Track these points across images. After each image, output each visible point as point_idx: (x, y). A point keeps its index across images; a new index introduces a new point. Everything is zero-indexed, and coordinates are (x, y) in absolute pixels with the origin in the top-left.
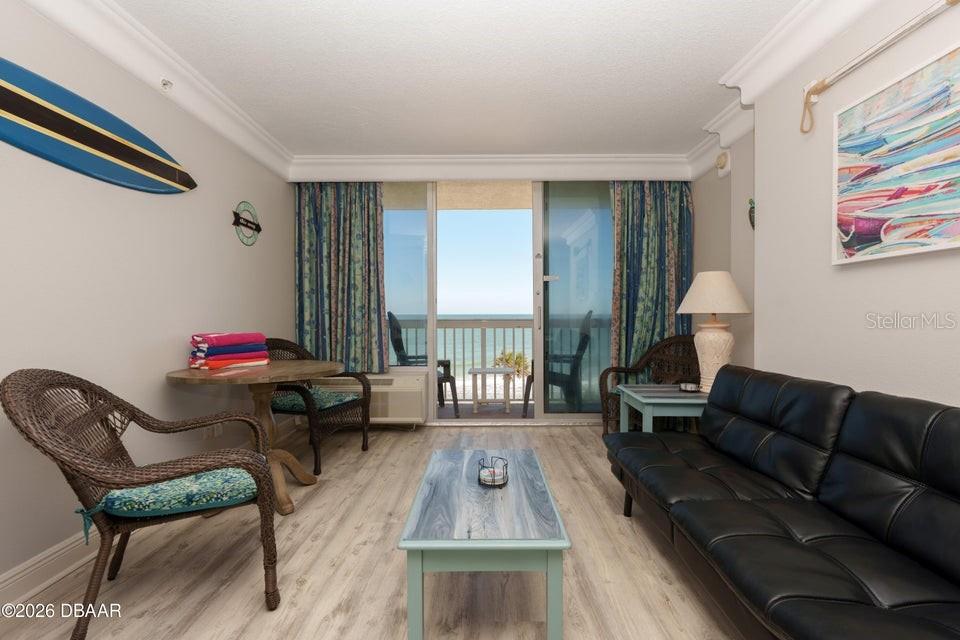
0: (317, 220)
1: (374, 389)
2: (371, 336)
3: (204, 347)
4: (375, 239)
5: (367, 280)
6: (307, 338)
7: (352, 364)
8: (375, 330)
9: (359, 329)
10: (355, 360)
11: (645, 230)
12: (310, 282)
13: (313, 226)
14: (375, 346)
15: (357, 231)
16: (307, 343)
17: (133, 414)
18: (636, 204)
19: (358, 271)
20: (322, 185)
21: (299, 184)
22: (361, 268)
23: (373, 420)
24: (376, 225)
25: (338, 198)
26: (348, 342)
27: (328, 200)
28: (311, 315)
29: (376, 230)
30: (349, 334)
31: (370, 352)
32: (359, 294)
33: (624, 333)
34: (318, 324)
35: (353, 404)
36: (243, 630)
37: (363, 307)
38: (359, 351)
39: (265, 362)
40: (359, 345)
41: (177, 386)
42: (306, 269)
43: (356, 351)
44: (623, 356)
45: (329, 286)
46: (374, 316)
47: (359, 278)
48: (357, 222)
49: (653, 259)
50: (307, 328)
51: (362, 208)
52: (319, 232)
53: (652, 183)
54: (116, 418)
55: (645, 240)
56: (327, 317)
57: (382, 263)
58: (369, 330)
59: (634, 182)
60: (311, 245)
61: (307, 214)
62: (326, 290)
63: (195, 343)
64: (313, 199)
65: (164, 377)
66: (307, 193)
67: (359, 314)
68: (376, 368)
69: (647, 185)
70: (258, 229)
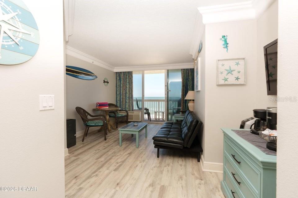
0: (120, 79)
1: (129, 114)
2: (130, 103)
3: (98, 105)
4: (131, 83)
5: (129, 91)
6: (118, 103)
7: (126, 109)
8: (131, 102)
9: (128, 102)
10: (127, 108)
11: (189, 80)
12: (119, 92)
13: (119, 81)
14: (131, 105)
15: (127, 81)
16: (118, 104)
17: (89, 114)
18: (187, 74)
19: (128, 90)
20: (121, 72)
21: (117, 72)
22: (128, 89)
23: (129, 120)
24: (131, 80)
25: (124, 75)
26: (126, 104)
27: (122, 75)
28: (119, 99)
29: (131, 81)
30: (126, 103)
31: (130, 107)
32: (128, 95)
33: (184, 103)
34: (120, 101)
35: (124, 116)
36: (101, 142)
37: (129, 97)
38: (128, 106)
39: (108, 107)
40: (128, 105)
41: (94, 110)
42: (118, 90)
43: (127, 106)
44: (184, 109)
45: (122, 93)
46: (131, 99)
47: (128, 91)
48: (127, 80)
49: (190, 87)
50: (118, 101)
51: (128, 77)
52: (120, 82)
53: (190, 69)
54: (86, 114)
55: (189, 82)
56: (122, 99)
57: (133, 88)
58: (130, 102)
59: (187, 69)
60: (119, 84)
61: (118, 78)
62: (122, 94)
63: (97, 104)
64: (119, 75)
65: (92, 109)
66: (118, 74)
67: (128, 99)
68: (131, 110)
69: (189, 70)
70: (108, 83)
